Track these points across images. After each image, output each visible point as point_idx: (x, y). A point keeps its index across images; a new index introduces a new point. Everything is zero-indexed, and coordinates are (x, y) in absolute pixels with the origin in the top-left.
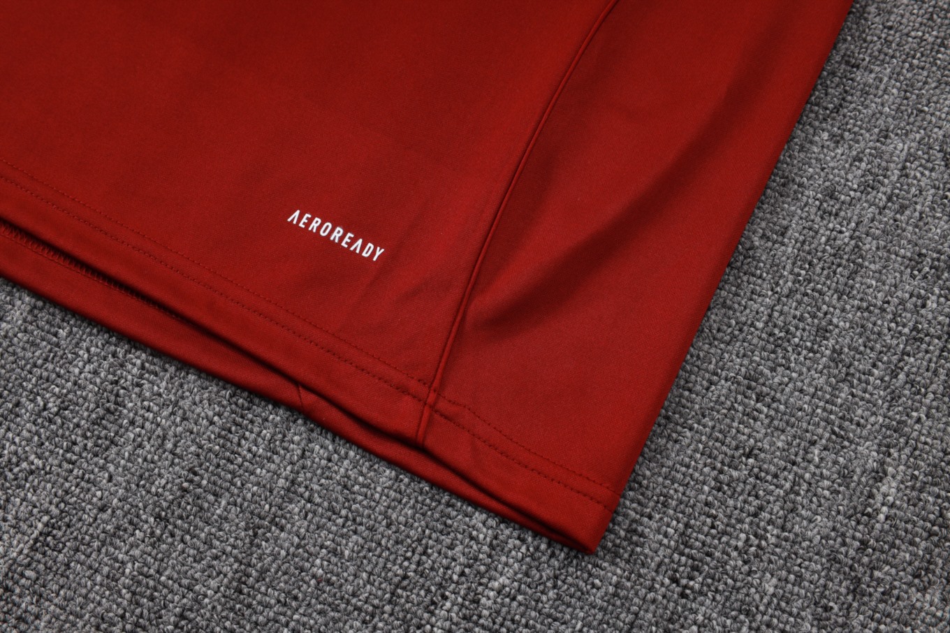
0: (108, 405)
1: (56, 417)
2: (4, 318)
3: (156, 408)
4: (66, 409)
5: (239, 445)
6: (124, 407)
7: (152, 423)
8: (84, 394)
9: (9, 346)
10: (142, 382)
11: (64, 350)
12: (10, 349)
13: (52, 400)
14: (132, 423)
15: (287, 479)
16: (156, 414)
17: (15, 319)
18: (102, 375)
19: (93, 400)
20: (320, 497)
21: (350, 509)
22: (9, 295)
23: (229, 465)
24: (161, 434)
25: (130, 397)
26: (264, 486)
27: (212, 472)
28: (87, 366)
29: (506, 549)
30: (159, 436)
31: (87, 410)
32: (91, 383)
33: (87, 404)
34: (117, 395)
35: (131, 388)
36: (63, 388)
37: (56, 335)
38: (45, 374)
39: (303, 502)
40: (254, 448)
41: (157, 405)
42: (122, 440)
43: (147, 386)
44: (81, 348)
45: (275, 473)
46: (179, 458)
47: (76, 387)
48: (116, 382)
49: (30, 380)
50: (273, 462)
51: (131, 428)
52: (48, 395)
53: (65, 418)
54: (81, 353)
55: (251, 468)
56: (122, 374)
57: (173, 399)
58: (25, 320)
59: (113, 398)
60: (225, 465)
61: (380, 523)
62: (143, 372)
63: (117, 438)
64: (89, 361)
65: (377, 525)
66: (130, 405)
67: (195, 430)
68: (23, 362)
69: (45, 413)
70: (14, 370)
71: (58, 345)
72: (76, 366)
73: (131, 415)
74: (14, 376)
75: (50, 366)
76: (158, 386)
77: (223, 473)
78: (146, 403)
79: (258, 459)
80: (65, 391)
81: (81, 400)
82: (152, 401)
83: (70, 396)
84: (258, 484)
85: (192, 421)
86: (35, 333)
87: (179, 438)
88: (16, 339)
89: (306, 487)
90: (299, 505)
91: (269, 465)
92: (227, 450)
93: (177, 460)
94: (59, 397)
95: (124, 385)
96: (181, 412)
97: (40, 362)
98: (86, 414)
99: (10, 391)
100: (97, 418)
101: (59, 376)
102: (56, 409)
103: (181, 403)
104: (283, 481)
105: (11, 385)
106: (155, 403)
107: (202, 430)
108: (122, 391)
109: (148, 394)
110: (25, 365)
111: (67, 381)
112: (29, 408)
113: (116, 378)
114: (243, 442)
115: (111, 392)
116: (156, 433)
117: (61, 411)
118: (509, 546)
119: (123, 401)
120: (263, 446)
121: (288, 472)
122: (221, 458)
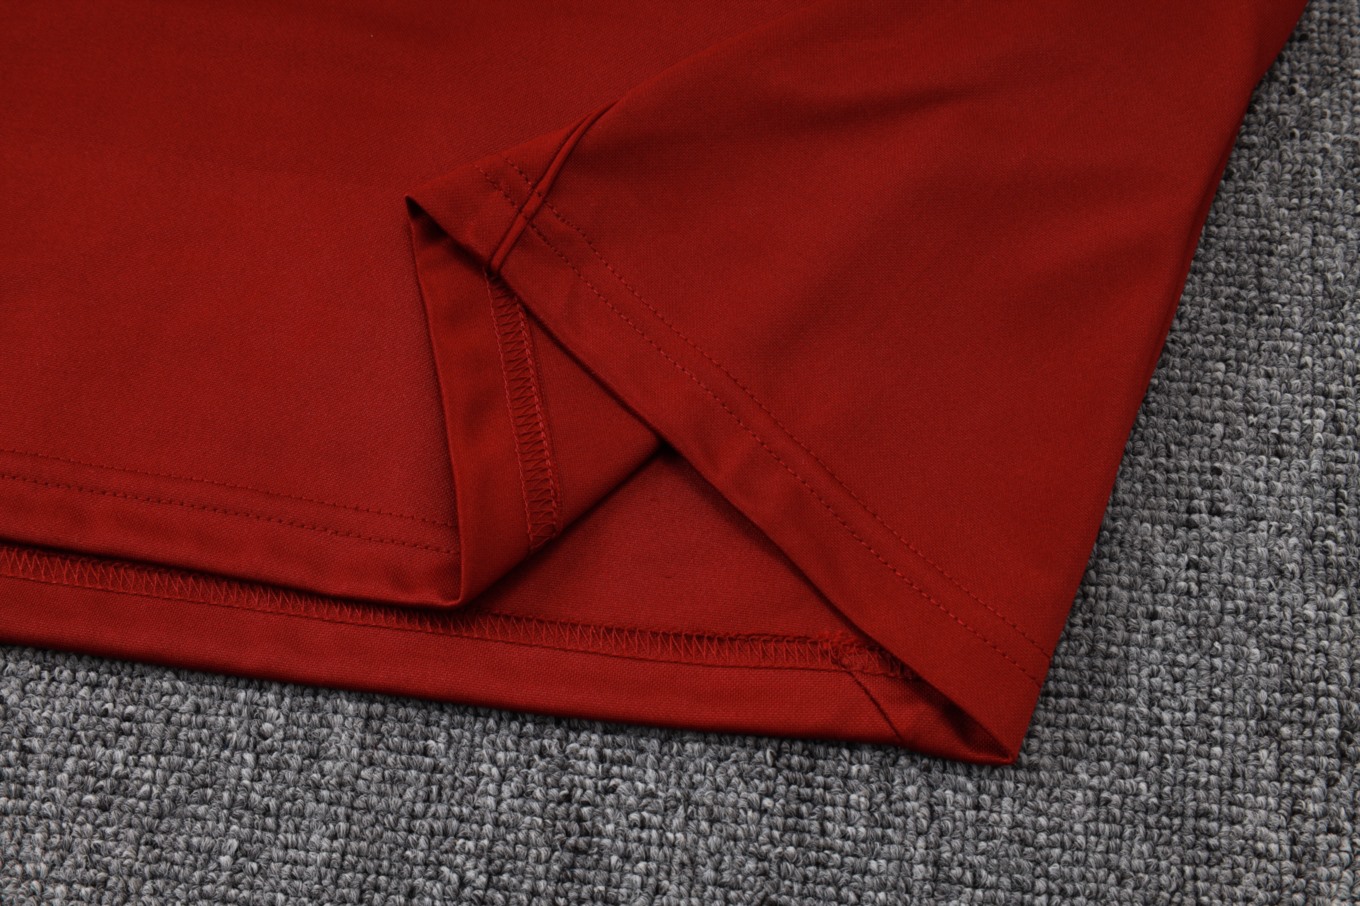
0: (571, 841)
1: (490, 892)
2: (322, 753)
3: (656, 820)
4: (500, 873)
5: (823, 832)
6: (600, 834)
7: (661, 846)
8: (521, 836)
9: (353, 799)
10: (612, 783)
11: (452, 773)
12: (359, 803)
13: (469, 864)
14: (626, 857)
15: (924, 862)
16: (662, 829)
17: (343, 749)
18: (538, 793)
19: (541, 840)
20: (990, 873)
21: (1047, 876)
22: (312, 712)
23: (821, 872)
24: (685, 858)
25: (604, 816)
26: (895, 887)
27: (800, 894)
28: (506, 789)
29: (1320, 855)
30: (682, 865)
31: (538, 861)
32: (524, 813)
33: (533, 852)
34: (580, 819)
35: (598, 799)
36: (479, 838)
37: (425, 752)
38: (438, 825)
39: (968, 890)
40: (850, 830)
41: (655, 813)
42: (623, 891)
43: (623, 787)
44: (481, 762)
45: (901, 859)
46: (732, 888)
47: (502, 829)
48: (568, 798)
49: (416, 844)
50: (891, 842)
51: (628, 867)
52: (459, 860)
53: (506, 888)
54: (484, 768)
55: (860, 863)
56: (572, 781)
57: (679, 794)
58: (362, 746)
59: (575, 827)
60: (816, 875)
61: (1105, 882)
62: (607, 765)
63: (613, 891)
64: (503, 778)
65: (1102, 887)
66: (610, 827)
67: (740, 833)
68: (391, 818)
69: (467, 891)
70: (381, 836)
71: (435, 769)
72: (486, 793)
73: (620, 844)
74: (385, 848)
75: (442, 809)
76: (642, 780)
77: (818, 889)
78: (634, 816)
79: (863, 845)
80: (486, 842)
81: (520, 848)
82: (644, 808)
83: (499, 848)
84: (883, 887)
85: (728, 820)
86: (390, 760)
87: (717, 856)
88: (360, 782)
89: (961, 864)
90: (964, 897)
91: (886, 848)
92: (809, 848)
93: (733, 894)
94: (479, 857)
95: (585, 798)
96: (702, 810)
97: (419, 807)
98: (541, 869)
99: (387, 875)
100: (563, 870)
101: (461, 819)
102: (483, 879)
103: (696, 796)
104: (921, 867)
105: (385, 863)
106: (649, 812)
107: (753, 828)
108: (585, 810)
109: (632, 800)
110: (397, 821)
111: (482, 824)
112: (435, 891)
113: (566, 792)
114: (829, 825)
115: (567, 816)
116: (676, 860)
117: (495, 879)
118: (1321, 848)
119: (594, 825)
120: (863, 821)
121: (922, 851)
122: (806, 865)
